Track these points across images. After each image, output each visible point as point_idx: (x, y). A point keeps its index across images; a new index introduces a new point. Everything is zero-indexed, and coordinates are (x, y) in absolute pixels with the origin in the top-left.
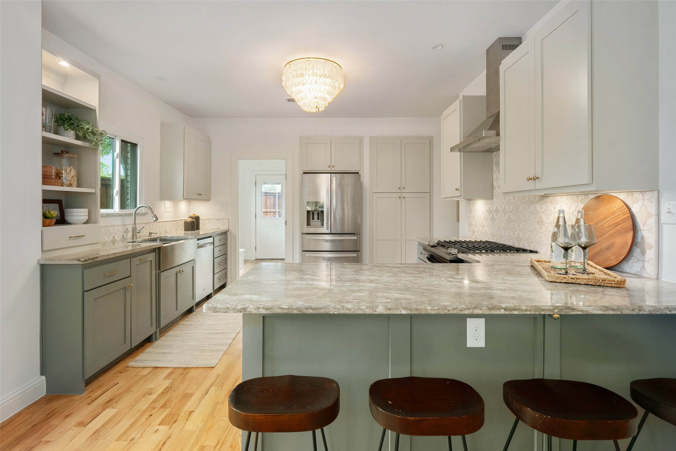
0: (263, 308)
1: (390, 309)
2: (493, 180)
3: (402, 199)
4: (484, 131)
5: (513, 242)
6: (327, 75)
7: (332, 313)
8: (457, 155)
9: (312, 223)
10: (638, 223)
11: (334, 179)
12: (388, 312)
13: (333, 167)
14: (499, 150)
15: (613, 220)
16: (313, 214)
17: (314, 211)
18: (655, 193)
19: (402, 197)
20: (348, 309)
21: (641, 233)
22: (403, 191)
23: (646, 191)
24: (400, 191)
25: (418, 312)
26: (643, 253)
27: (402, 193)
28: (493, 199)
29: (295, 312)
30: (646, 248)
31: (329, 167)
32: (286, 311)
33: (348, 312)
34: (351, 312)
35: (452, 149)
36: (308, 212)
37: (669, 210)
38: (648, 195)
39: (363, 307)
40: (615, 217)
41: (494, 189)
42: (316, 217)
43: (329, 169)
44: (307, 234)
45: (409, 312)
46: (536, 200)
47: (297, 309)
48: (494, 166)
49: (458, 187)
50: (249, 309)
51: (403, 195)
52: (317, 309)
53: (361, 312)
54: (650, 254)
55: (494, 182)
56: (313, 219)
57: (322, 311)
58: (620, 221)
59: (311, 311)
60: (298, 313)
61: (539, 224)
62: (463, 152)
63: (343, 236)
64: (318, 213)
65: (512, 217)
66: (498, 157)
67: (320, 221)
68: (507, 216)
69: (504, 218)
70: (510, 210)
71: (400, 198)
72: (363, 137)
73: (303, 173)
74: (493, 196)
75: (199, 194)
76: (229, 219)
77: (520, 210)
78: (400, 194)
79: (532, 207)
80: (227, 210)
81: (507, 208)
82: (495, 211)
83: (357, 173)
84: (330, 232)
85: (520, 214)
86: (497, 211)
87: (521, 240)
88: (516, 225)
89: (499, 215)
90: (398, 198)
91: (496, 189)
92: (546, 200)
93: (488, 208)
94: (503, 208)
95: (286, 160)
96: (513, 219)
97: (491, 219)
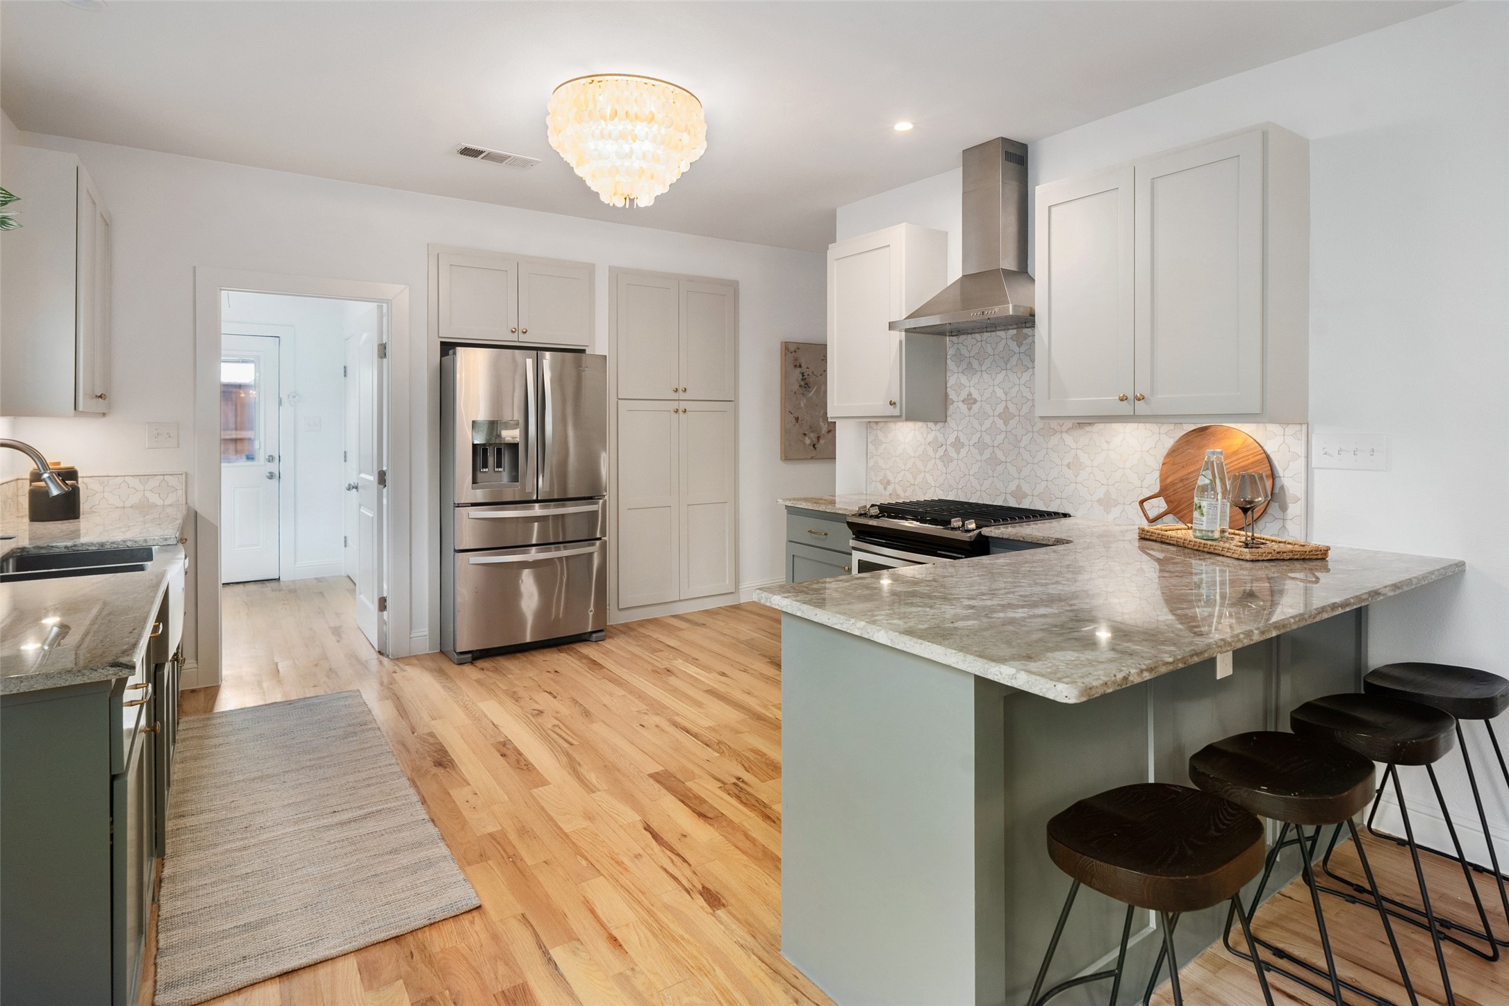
2: (946, 388)
3: (681, 413)
5: (1005, 500)
9: (481, 477)
10: (1276, 469)
11: (545, 364)
13: (524, 332)
15: (1236, 463)
16: (486, 452)
17: (490, 445)
18: (1304, 427)
19: (681, 409)
21: (1281, 480)
22: (682, 396)
23: (1288, 424)
24: (675, 396)
26: (1284, 508)
27: (680, 402)
28: (946, 421)
30: (1288, 501)
31: (511, 332)
36: (474, 446)
37: (1325, 450)
38: (1291, 429)
40: (1239, 459)
41: (948, 403)
42: (492, 460)
43: (514, 337)
44: (473, 506)
46: (1065, 428)
48: (949, 361)
49: (896, 399)
51: (683, 405)
54: (1294, 509)
55: (950, 391)
56: (486, 467)
58: (1249, 464)
61: (1072, 467)
63: (564, 506)
64: (499, 451)
65: (1000, 455)
66: (960, 346)
67: (504, 470)
68: (987, 454)
69: (979, 458)
70: (996, 444)
71: (677, 411)
72: (594, 265)
73: (442, 344)
74: (946, 416)
75: (100, 397)
76: (186, 474)
77: (1023, 444)
78: (677, 402)
79: (1054, 440)
80: (178, 447)
81: (987, 439)
82: (953, 445)
83: (583, 351)
84: (535, 498)
85: (1022, 450)
86: (958, 444)
87: (1025, 496)
88: (1013, 470)
89: (963, 451)
90: (673, 413)
91: (955, 404)
92: (1088, 428)
93: (930, 437)
94: (975, 439)
95: (385, 306)
96: (1003, 459)
97: (941, 458)
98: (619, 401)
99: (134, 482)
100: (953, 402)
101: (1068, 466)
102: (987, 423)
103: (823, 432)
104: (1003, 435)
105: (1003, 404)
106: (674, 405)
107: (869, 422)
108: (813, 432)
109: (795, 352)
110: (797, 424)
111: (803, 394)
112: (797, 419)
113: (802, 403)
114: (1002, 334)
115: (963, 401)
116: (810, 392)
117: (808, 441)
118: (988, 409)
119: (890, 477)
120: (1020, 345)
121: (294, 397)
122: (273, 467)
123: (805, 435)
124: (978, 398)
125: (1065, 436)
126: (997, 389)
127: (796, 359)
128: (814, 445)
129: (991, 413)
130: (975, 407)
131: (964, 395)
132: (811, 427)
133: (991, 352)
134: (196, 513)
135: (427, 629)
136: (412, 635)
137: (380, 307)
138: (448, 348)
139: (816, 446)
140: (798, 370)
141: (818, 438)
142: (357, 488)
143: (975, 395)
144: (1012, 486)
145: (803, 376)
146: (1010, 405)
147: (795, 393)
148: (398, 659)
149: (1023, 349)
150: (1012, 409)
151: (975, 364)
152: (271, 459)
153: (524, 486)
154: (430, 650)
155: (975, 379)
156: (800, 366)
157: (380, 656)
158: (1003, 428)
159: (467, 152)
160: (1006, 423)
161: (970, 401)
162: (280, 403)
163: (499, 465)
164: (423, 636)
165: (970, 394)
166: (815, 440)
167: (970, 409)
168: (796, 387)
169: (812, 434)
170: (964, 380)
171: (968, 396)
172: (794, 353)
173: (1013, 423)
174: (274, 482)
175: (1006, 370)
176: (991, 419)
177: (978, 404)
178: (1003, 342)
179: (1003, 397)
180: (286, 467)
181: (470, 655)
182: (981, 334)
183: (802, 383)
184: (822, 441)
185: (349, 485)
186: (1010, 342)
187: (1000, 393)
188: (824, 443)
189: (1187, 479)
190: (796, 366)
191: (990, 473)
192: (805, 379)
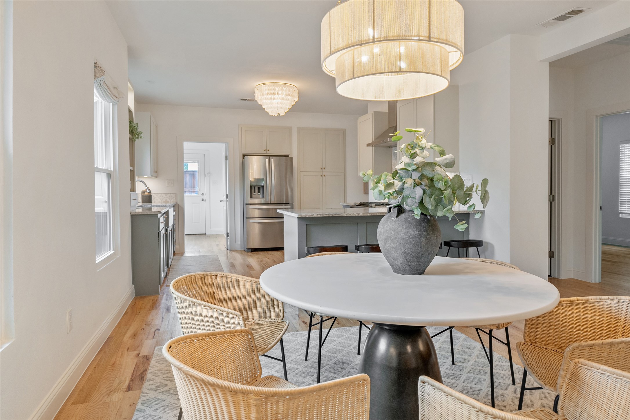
0: (319, 215)
1: (364, 214)
2: (392, 165)
3: (323, 176)
4: (389, 138)
6: (291, 95)
7: (344, 216)
8: (370, 148)
9: (253, 196)
11: (272, 160)
12: (363, 215)
13: (268, 151)
14: (396, 146)
16: (255, 188)
17: (256, 186)
19: (323, 175)
20: (350, 214)
22: (324, 170)
24: (321, 171)
25: (374, 215)
29: (331, 216)
31: (265, 151)
32: (328, 216)
33: (350, 215)
34: (351, 215)
35: (368, 145)
36: (251, 186)
39: (355, 213)
42: (257, 191)
43: (265, 152)
44: (251, 204)
45: (371, 215)
47: (332, 215)
48: (392, 156)
50: (314, 215)
51: (324, 174)
52: (339, 214)
53: (354, 215)
55: (393, 166)
56: (255, 192)
57: (341, 215)
59: (337, 215)
60: (332, 216)
62: (374, 147)
63: (278, 206)
64: (259, 188)
67: (260, 194)
71: (321, 176)
72: (292, 127)
73: (243, 155)
75: (156, 172)
76: (176, 193)
78: (322, 173)
80: (174, 186)
83: (288, 156)
84: (269, 203)
95: (227, 144)
98: (301, 172)
99: (164, 195)
121: (209, 174)
122: (203, 197)
134: (178, 204)
135: (240, 243)
136: (236, 244)
137: (226, 145)
138: (244, 156)
142: (223, 201)
148: (231, 251)
152: (203, 194)
153: (266, 199)
154: (241, 249)
157: (227, 250)
159: (242, 100)
162: (205, 176)
163: (259, 192)
164: (239, 244)
174: (203, 202)
180: (207, 197)
181: (250, 250)
185: (221, 200)
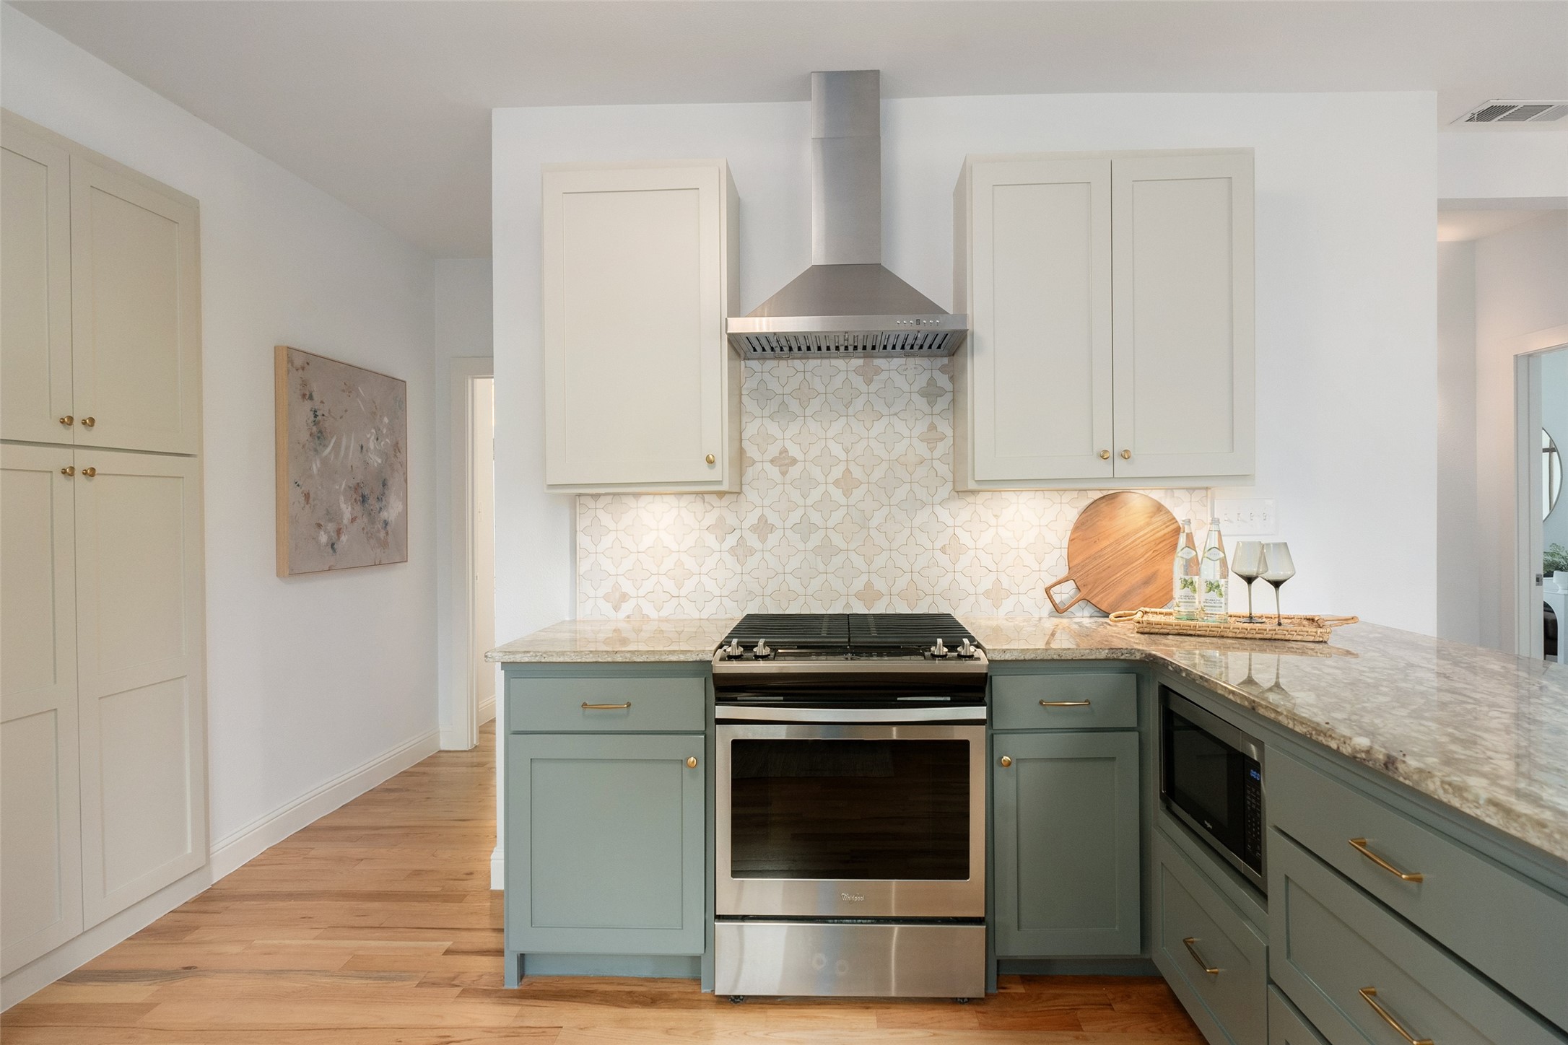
3: (80, 477)
15: (1151, 534)
18: (1209, 492)
19: (81, 467)
22: (79, 434)
23: (1194, 489)
24: (64, 436)
27: (77, 451)
28: (741, 495)
37: (1226, 516)
38: (1197, 495)
49: (716, 452)
51: (83, 460)
61: (948, 552)
65: (837, 540)
66: (766, 376)
68: (816, 539)
69: (801, 546)
70: (830, 524)
71: (68, 473)
74: (741, 485)
77: (874, 523)
78: (70, 451)
79: (922, 516)
81: (816, 518)
82: (753, 529)
85: (873, 532)
86: (763, 527)
87: (879, 595)
88: (859, 562)
89: (773, 539)
90: (59, 478)
91: (759, 466)
92: (971, 499)
93: (711, 518)
94: (795, 517)
96: (843, 546)
97: (732, 551)
100: (754, 462)
101: (943, 550)
102: (815, 495)
103: (346, 521)
104: (843, 511)
105: (842, 467)
106: (64, 458)
107: (580, 495)
108: (330, 520)
109: (303, 369)
110: (307, 507)
111: (316, 450)
112: (307, 496)
113: (314, 467)
114: (840, 363)
115: (772, 461)
116: (325, 446)
117: (323, 538)
118: (817, 473)
119: (627, 587)
120: (869, 382)
123: (319, 526)
124: (800, 456)
125: (938, 509)
126: (832, 444)
127: (304, 384)
128: (333, 545)
129: (821, 478)
130: (795, 471)
131: (774, 450)
132: (328, 513)
133: (821, 389)
139: (335, 546)
140: (308, 405)
141: (339, 532)
143: (794, 451)
144: (859, 584)
145: (316, 416)
146: (852, 467)
147: (304, 446)
149: (873, 388)
150: (857, 472)
151: (794, 406)
155: (794, 428)
156: (311, 398)
158: (843, 501)
160: (847, 494)
161: (784, 461)
165: (784, 451)
166: (334, 535)
167: (784, 474)
168: (304, 436)
169: (330, 525)
170: (773, 428)
171: (780, 453)
172: (300, 371)
173: (858, 493)
175: (847, 416)
176: (821, 489)
177: (799, 466)
178: (842, 376)
179: (843, 456)
182: (804, 361)
183: (315, 429)
184: (344, 538)
186: (852, 376)
187: (837, 450)
188: (347, 540)
189: (1100, 556)
190: (304, 395)
191: (821, 567)
192: (319, 422)
